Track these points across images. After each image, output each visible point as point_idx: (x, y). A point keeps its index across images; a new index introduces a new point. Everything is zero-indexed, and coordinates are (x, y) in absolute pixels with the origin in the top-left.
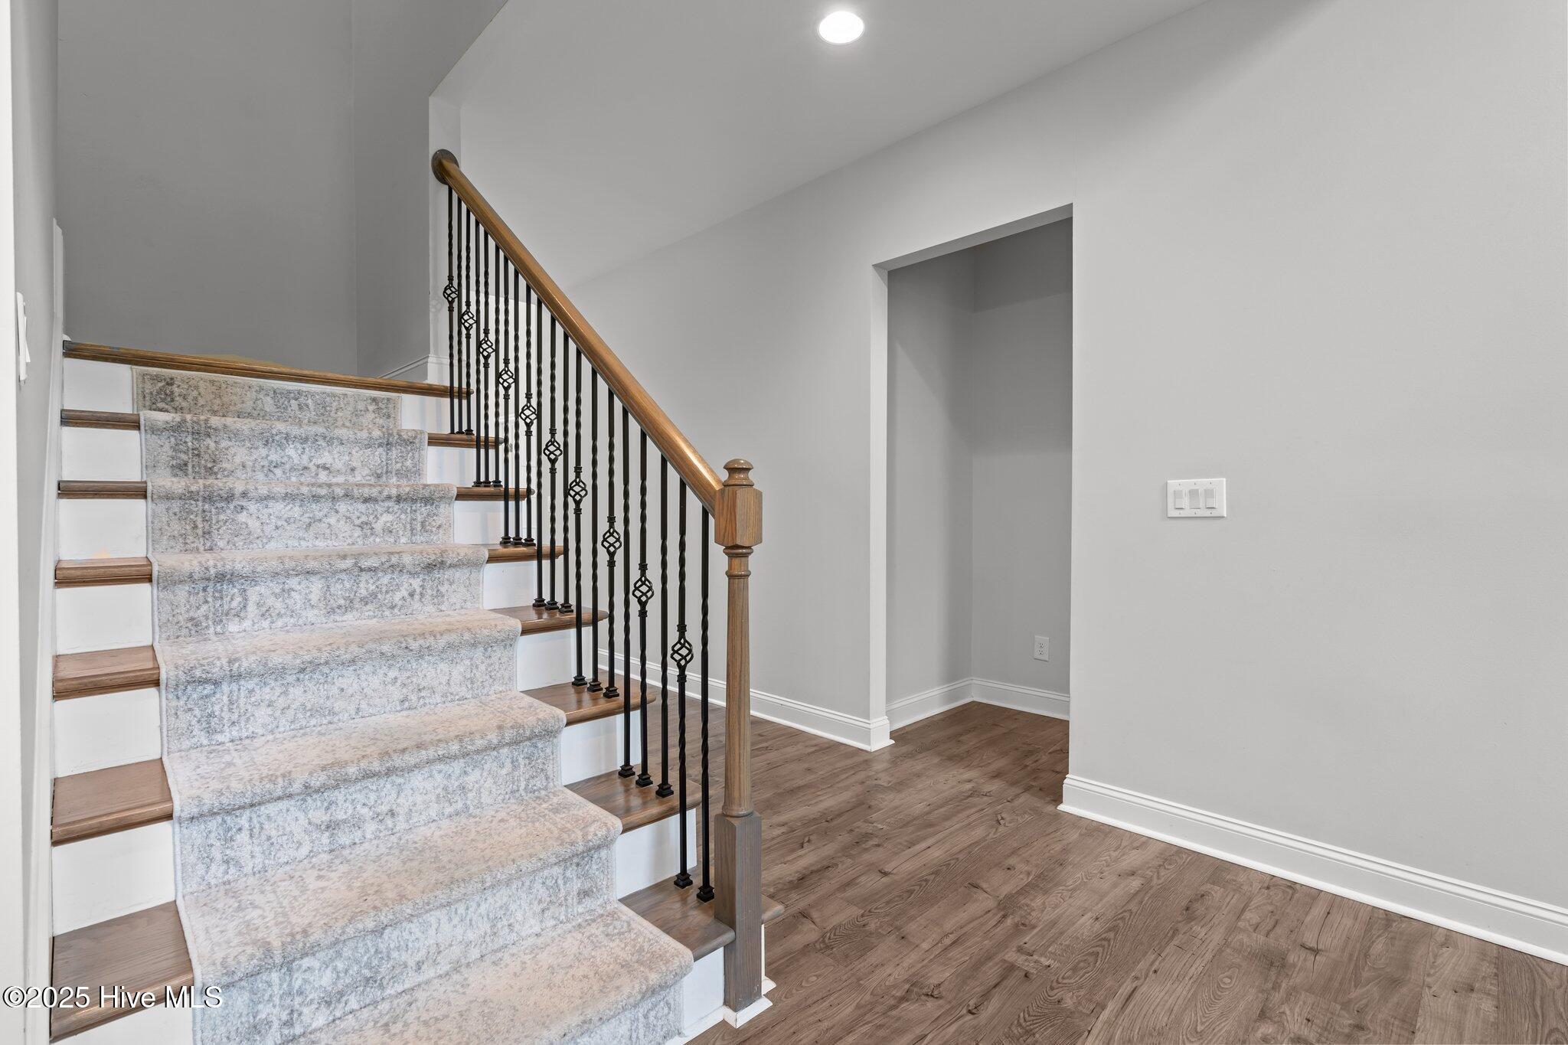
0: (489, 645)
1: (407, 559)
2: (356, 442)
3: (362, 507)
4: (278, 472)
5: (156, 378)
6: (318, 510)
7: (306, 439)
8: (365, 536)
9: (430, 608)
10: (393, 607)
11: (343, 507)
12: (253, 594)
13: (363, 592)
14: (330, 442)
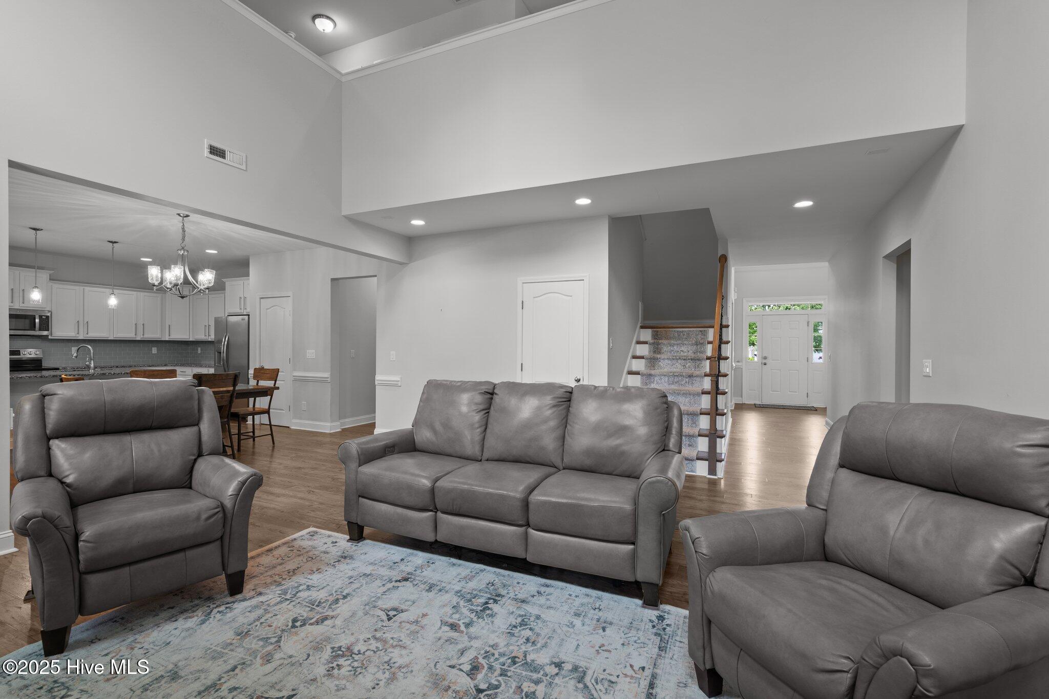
0: (694, 395)
1: (684, 374)
2: (689, 344)
3: (683, 361)
4: (672, 352)
5: (655, 331)
6: (674, 362)
7: (678, 344)
8: (684, 368)
9: (691, 386)
10: (682, 385)
11: (679, 361)
12: (656, 378)
13: (675, 381)
14: (683, 345)
